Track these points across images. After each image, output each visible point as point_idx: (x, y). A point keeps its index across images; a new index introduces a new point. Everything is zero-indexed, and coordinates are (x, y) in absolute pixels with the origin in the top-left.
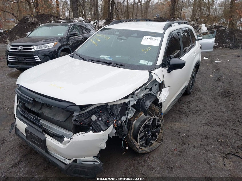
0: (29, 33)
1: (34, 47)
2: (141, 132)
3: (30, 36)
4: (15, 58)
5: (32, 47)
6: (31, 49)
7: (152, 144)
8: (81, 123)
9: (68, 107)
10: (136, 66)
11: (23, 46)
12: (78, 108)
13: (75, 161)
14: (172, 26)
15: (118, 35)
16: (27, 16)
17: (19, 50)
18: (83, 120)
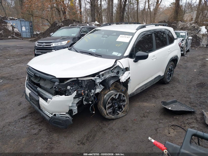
0: (52, 33)
1: (53, 44)
2: (109, 103)
3: (52, 36)
4: (40, 52)
5: (51, 44)
6: (50, 45)
7: (119, 114)
8: (60, 90)
9: (52, 79)
10: (109, 56)
11: (46, 43)
12: (58, 80)
13: (55, 115)
14: (146, 27)
15: (102, 34)
16: (56, 21)
17: (43, 46)
18: (61, 88)
